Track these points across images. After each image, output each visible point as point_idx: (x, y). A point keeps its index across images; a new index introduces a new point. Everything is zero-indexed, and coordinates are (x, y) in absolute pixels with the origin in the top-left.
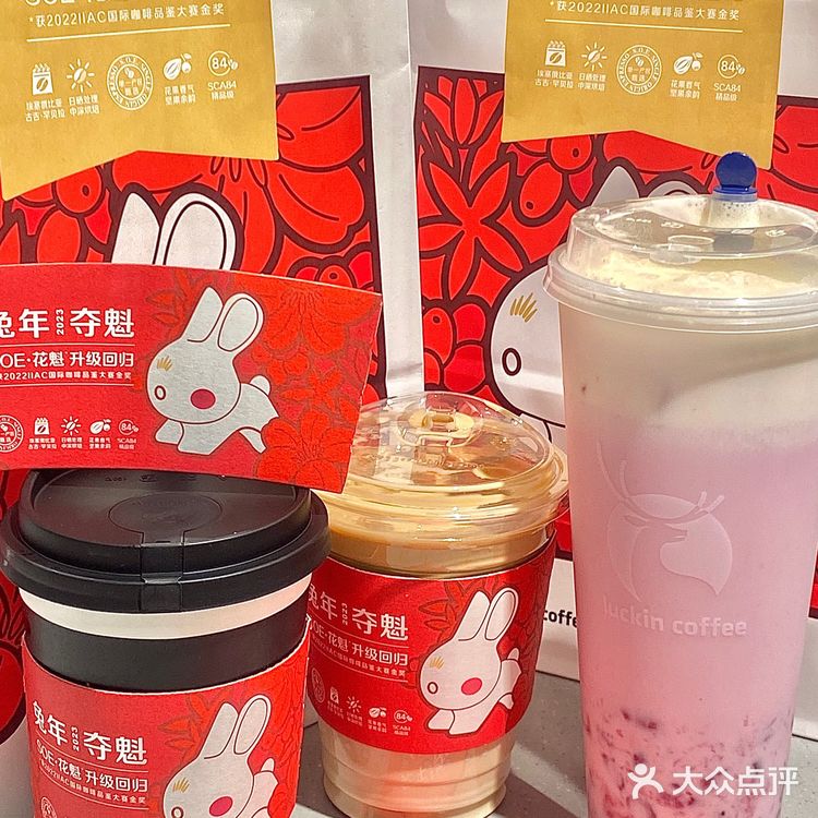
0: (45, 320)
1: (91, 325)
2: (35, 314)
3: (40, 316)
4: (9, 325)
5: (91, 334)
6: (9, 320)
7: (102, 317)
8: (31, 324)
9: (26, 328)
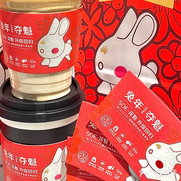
0: (141, 106)
1: (151, 119)
2: (141, 102)
3: (141, 104)
4: (132, 99)
5: (149, 121)
6: (133, 97)
7: (155, 120)
8: (137, 104)
9: (135, 103)
